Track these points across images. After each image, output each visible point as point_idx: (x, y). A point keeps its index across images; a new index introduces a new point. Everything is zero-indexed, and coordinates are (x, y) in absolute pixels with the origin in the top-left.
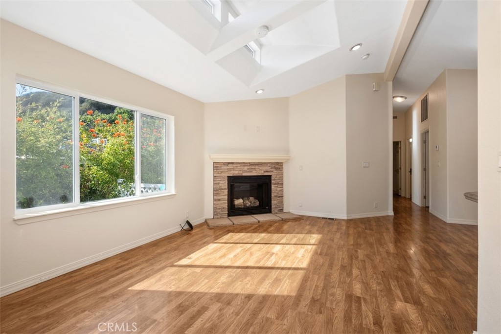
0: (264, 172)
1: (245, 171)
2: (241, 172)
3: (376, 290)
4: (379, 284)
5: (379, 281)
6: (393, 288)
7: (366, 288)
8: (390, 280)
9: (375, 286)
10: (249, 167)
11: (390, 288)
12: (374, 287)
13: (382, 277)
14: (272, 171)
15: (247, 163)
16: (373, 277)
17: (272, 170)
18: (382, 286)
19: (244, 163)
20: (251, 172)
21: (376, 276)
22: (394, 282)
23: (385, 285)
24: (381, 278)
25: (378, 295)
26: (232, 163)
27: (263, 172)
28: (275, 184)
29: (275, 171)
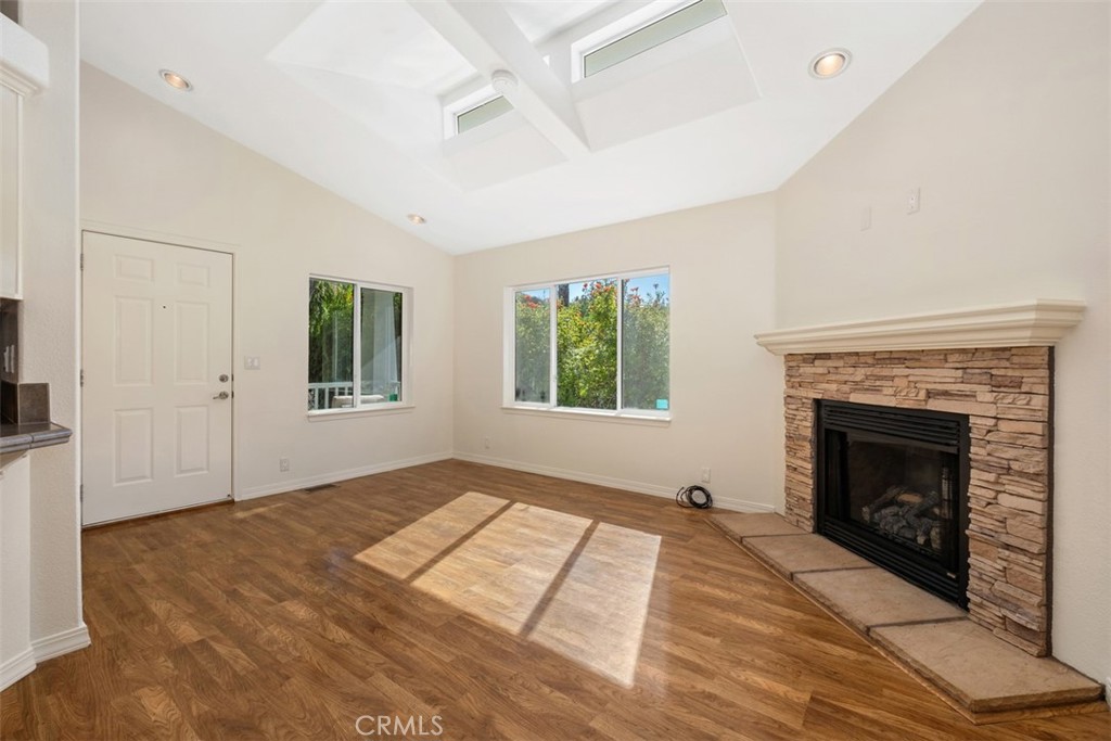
0: (930, 394)
1: (858, 386)
2: (846, 388)
3: (266, 627)
4: (272, 641)
5: (275, 647)
6: (239, 651)
7: (286, 619)
8: (254, 666)
9: (275, 633)
10: (869, 371)
11: (242, 647)
12: (274, 631)
13: (278, 661)
14: (973, 396)
15: (865, 354)
16: (296, 649)
17: (966, 388)
18: (261, 642)
19: (857, 354)
20: (876, 390)
21: (289, 654)
22: (244, 668)
23: (258, 647)
24: (279, 657)
25: (257, 622)
26: (826, 356)
27: (922, 395)
28: (987, 468)
29: (984, 394)
